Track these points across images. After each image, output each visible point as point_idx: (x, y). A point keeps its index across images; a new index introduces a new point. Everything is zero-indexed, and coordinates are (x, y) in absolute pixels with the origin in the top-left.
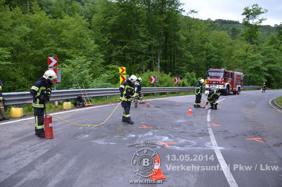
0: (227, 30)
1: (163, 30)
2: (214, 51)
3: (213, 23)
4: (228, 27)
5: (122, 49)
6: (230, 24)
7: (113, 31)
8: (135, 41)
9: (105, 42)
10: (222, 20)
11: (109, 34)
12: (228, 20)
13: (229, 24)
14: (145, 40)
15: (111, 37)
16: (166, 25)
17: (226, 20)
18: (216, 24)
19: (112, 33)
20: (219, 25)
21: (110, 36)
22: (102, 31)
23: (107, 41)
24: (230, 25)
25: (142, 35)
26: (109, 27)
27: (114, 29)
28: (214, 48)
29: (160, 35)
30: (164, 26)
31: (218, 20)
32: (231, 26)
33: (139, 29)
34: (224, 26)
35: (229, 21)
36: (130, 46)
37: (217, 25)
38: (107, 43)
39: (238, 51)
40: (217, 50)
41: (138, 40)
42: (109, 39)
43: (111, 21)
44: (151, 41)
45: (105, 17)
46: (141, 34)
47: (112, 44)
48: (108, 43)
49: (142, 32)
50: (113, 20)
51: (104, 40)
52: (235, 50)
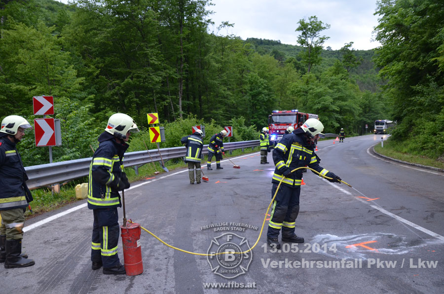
5: (122, 83)
7: (102, 54)
8: (141, 70)
9: (91, 74)
11: (97, 59)
14: (158, 69)
15: (100, 65)
16: (189, 45)
19: (102, 58)
21: (99, 63)
22: (83, 54)
23: (94, 72)
25: (154, 61)
26: (96, 47)
27: (104, 51)
29: (179, 61)
30: (186, 46)
33: (147, 52)
36: (134, 79)
38: (95, 74)
41: (148, 69)
42: (97, 68)
43: (100, 38)
44: (167, 71)
45: (87, 31)
46: (152, 60)
47: (104, 77)
48: (97, 75)
49: (154, 55)
51: (89, 70)
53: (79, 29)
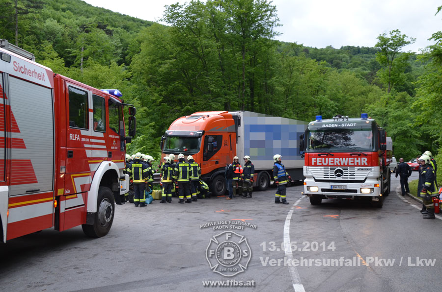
0: (362, 64)
1: (246, 78)
2: (332, 108)
3: (336, 54)
4: (363, 59)
5: (183, 110)
6: (367, 53)
7: (166, 83)
8: (202, 97)
9: (154, 101)
10: (353, 47)
11: (161, 87)
12: (363, 47)
13: (365, 55)
14: (219, 96)
15: (163, 93)
16: (252, 70)
17: (360, 47)
18: (341, 55)
19: (165, 85)
20: (348, 57)
21: (162, 91)
22: (149, 82)
23: (157, 99)
24: (367, 55)
25: (212, 88)
26: (161, 76)
27: (168, 78)
28: (332, 102)
29: (241, 86)
30: (248, 71)
31: (345, 47)
32: (369, 57)
33: (207, 80)
34: (357, 58)
35: (366, 48)
36: (194, 106)
37: (344, 57)
38: (158, 102)
39: (371, 106)
40: (336, 106)
41: (207, 96)
42: (160, 95)
43: (163, 69)
44: (228, 97)
45: (153, 61)
46: (211, 87)
47: (166, 104)
48: (160, 102)
49: (213, 83)
50: (167, 66)
51: (154, 98)
52: (367, 104)
53: (146, 60)
